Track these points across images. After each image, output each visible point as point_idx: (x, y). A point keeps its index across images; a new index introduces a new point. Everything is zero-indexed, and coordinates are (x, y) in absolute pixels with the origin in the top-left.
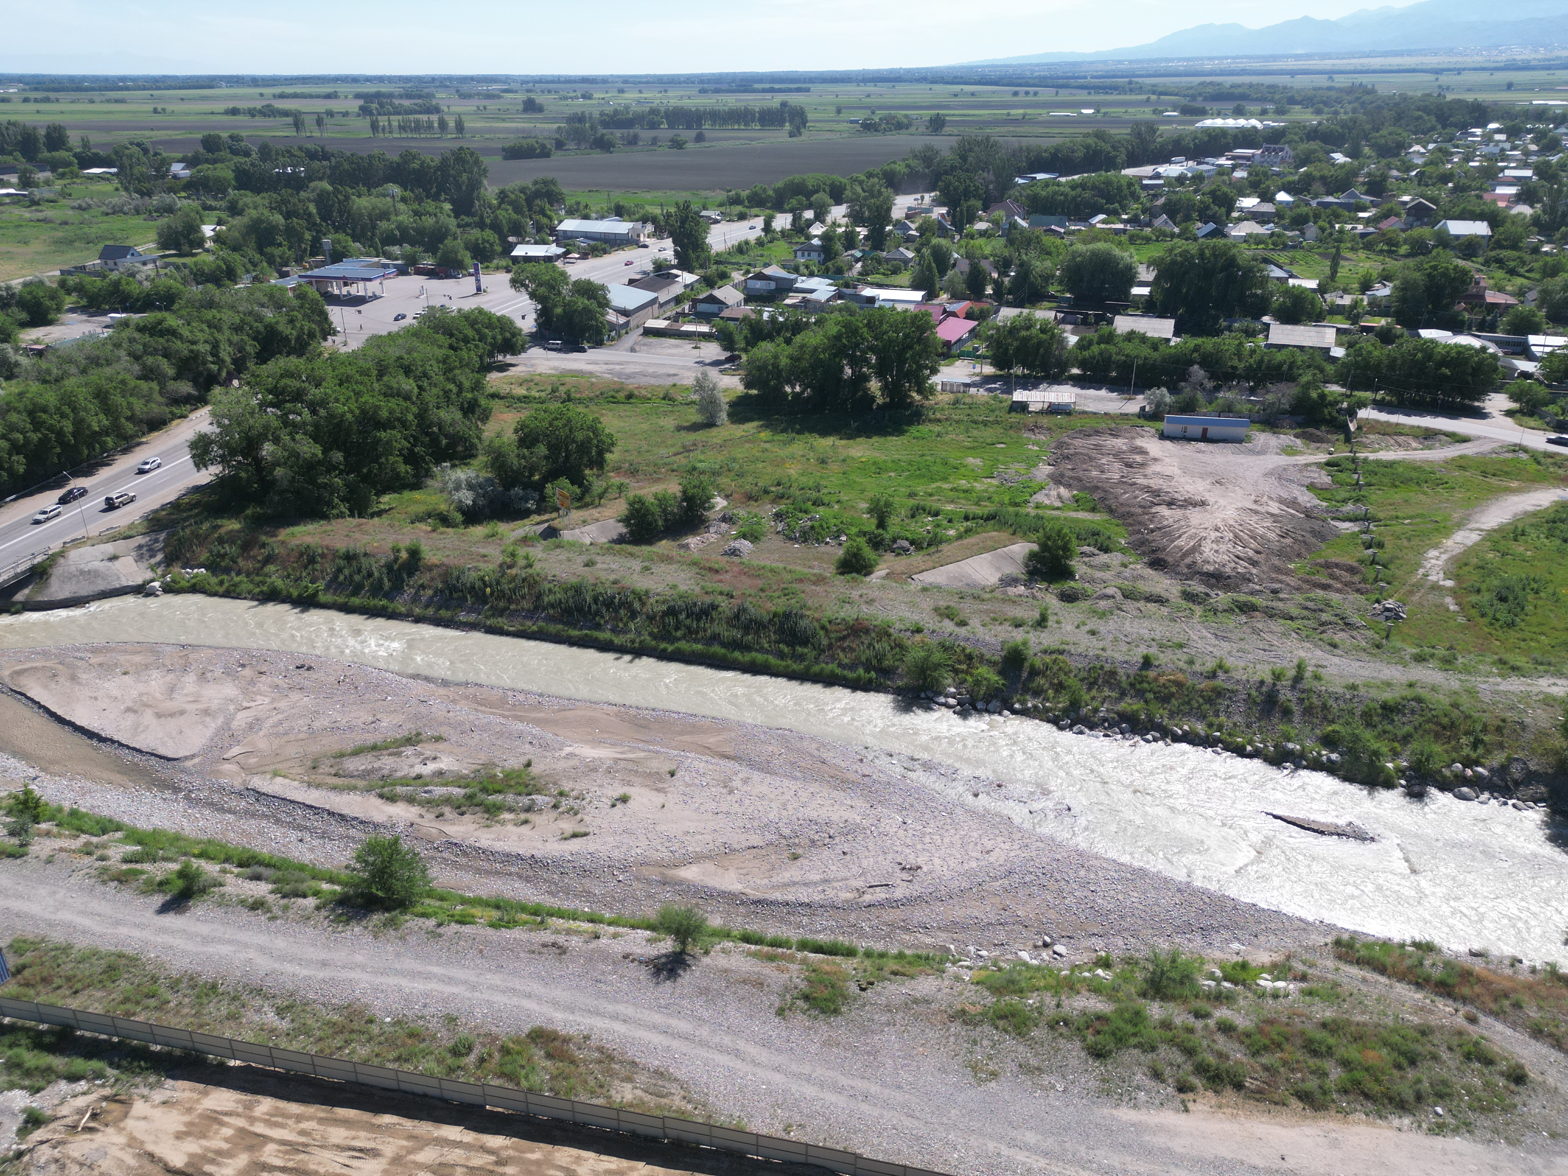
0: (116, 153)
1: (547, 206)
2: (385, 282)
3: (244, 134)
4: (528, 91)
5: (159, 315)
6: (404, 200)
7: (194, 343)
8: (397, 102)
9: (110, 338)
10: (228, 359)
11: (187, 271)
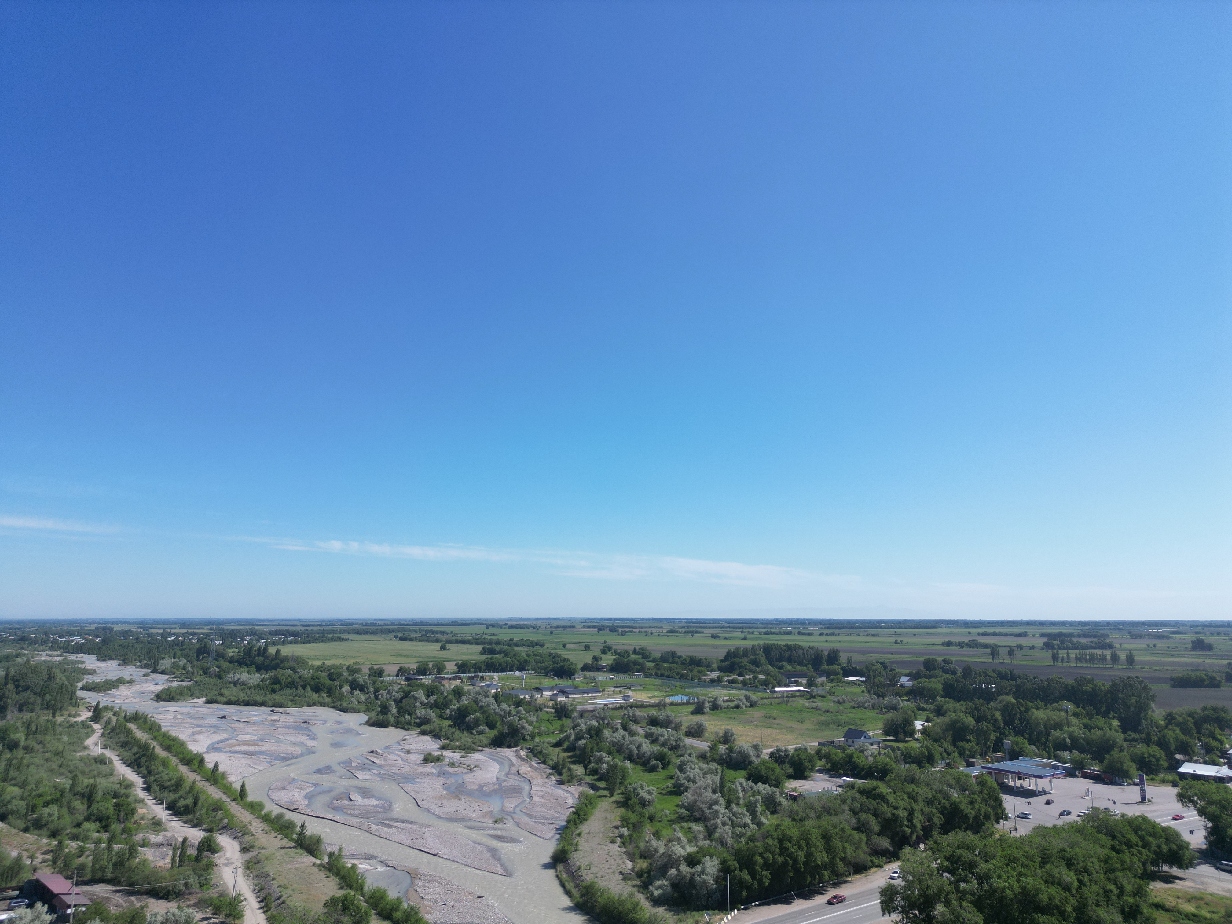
0: (867, 668)
1: (1218, 731)
2: (1054, 781)
3: (953, 659)
4: (1197, 633)
5: (875, 783)
6: (1075, 715)
7: (896, 808)
8: (1075, 640)
9: (840, 795)
10: (919, 826)
11: (899, 753)
